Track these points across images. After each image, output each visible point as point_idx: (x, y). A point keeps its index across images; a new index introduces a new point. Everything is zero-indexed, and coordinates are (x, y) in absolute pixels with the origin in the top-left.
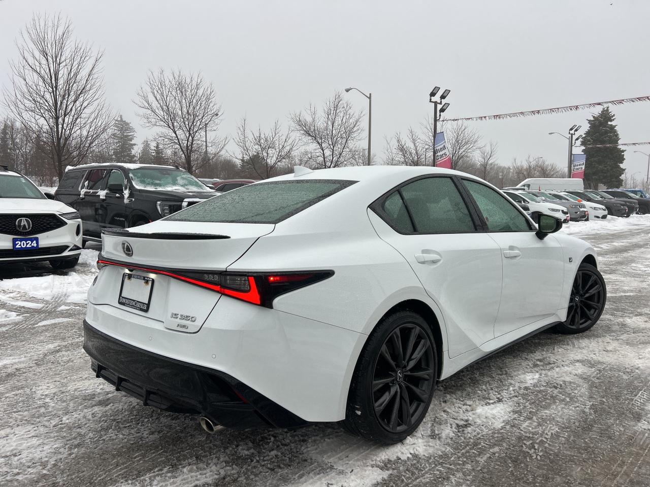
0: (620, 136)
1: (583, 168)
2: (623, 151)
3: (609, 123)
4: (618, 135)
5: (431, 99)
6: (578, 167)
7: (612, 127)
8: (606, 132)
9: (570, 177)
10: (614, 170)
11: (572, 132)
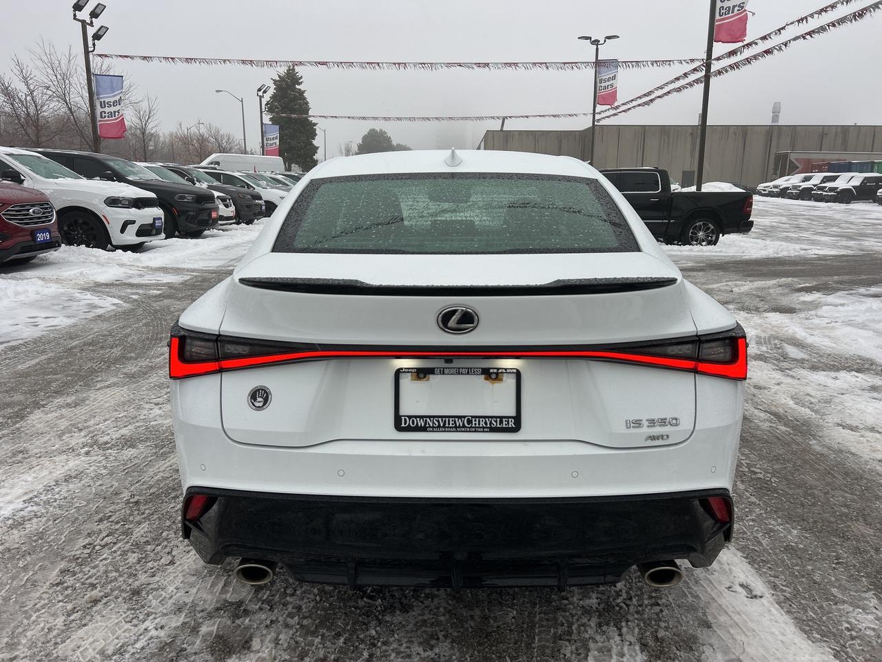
0: (310, 105)
1: (278, 144)
2: (315, 125)
3: (297, 87)
4: (308, 103)
5: (75, 15)
6: (272, 142)
7: (301, 93)
8: (295, 99)
9: (263, 155)
10: (308, 147)
11: (260, 93)
